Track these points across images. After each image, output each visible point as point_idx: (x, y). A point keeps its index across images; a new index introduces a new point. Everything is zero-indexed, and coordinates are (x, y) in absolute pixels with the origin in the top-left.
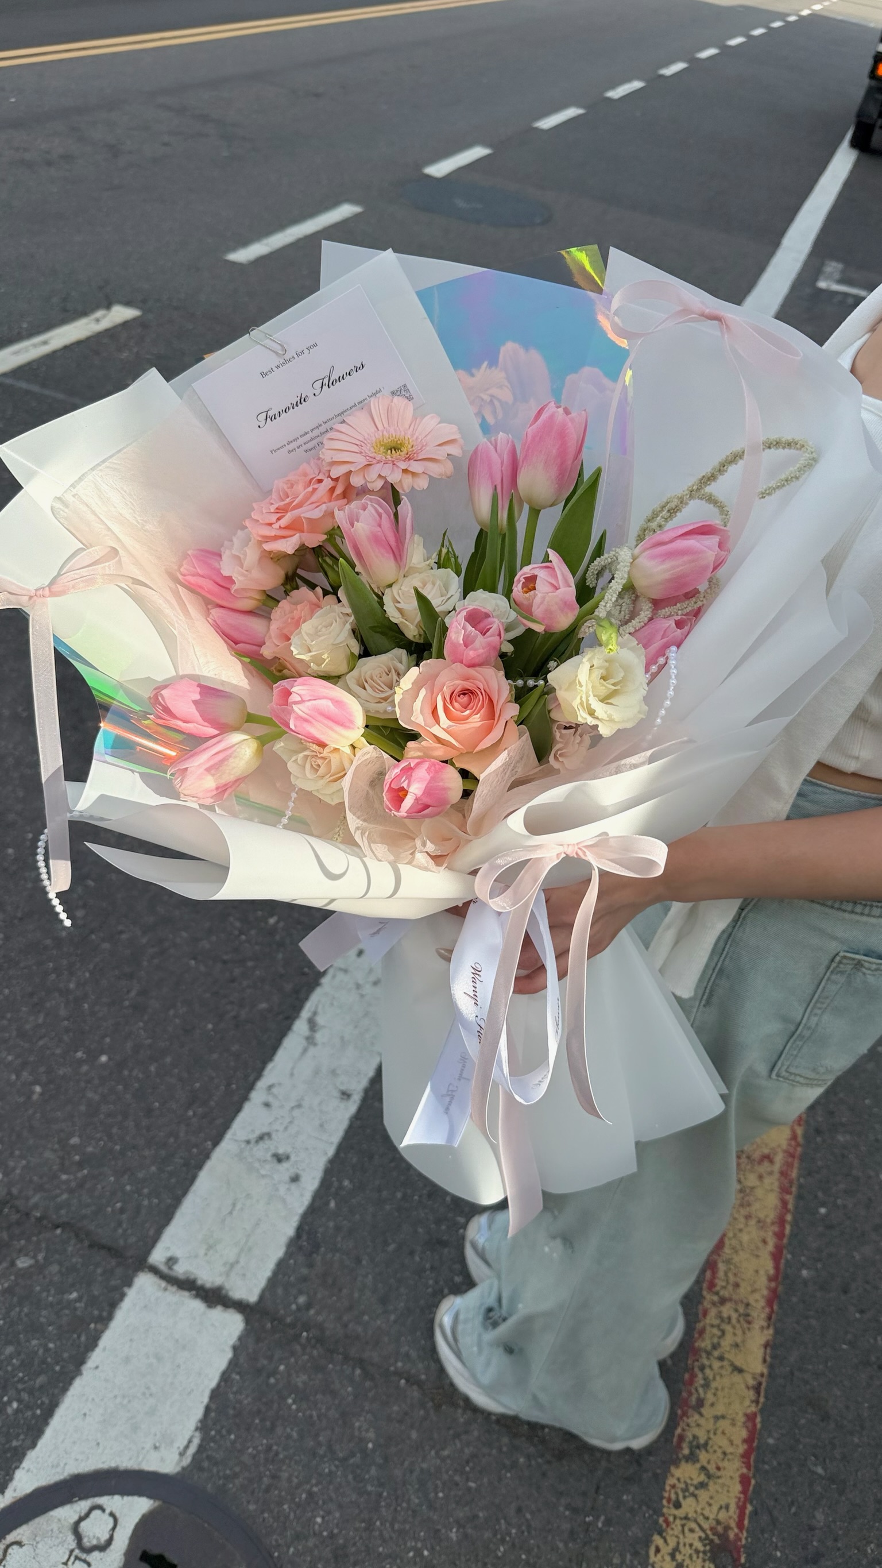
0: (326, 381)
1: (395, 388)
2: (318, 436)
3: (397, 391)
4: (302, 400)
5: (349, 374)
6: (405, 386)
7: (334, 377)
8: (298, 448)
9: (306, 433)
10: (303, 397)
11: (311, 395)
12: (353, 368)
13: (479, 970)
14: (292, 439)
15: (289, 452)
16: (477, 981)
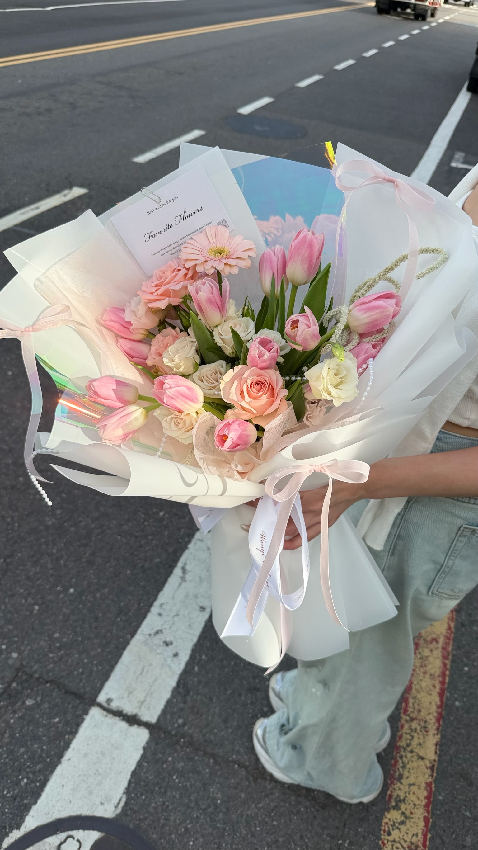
0: (182, 217)
1: (219, 221)
2: (177, 247)
3: (220, 222)
4: (169, 227)
5: (195, 213)
6: (224, 220)
7: (187, 214)
8: (166, 253)
9: (171, 245)
10: (170, 225)
11: (174, 224)
12: (197, 210)
13: (265, 536)
14: (163, 248)
15: (162, 255)
16: (264, 542)
